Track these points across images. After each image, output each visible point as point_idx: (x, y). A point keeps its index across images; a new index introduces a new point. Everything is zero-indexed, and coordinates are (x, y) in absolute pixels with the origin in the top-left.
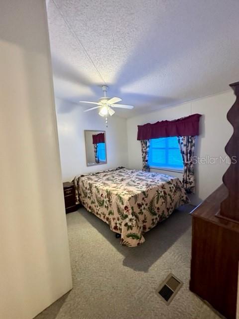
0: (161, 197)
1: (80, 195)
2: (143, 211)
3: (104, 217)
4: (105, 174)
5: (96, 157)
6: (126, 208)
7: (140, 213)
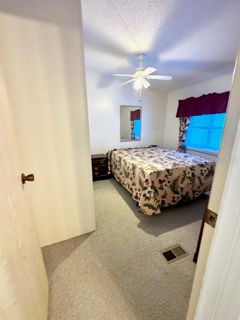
0: (187, 178)
1: (111, 166)
2: (164, 187)
3: (129, 187)
4: (136, 150)
5: (132, 134)
6: (147, 181)
7: (160, 188)
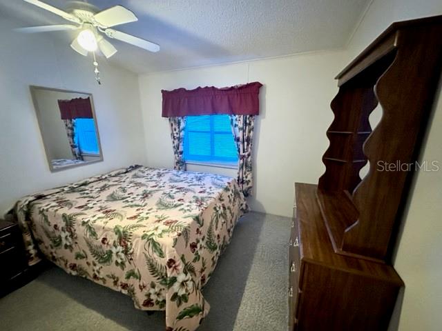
0: (220, 216)
1: (37, 243)
2: (199, 253)
3: (115, 283)
5: (73, 147)
6: (171, 262)
7: (195, 261)
